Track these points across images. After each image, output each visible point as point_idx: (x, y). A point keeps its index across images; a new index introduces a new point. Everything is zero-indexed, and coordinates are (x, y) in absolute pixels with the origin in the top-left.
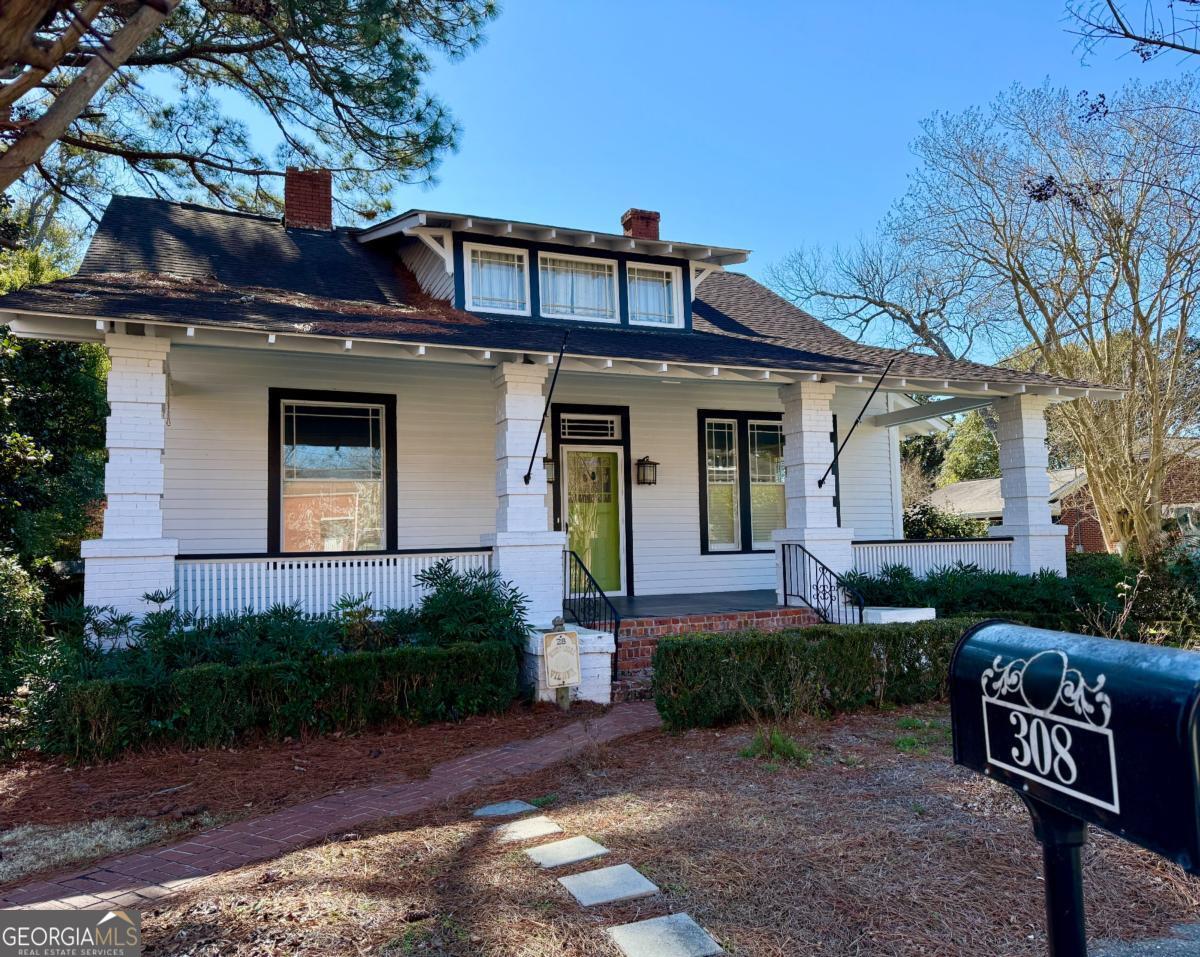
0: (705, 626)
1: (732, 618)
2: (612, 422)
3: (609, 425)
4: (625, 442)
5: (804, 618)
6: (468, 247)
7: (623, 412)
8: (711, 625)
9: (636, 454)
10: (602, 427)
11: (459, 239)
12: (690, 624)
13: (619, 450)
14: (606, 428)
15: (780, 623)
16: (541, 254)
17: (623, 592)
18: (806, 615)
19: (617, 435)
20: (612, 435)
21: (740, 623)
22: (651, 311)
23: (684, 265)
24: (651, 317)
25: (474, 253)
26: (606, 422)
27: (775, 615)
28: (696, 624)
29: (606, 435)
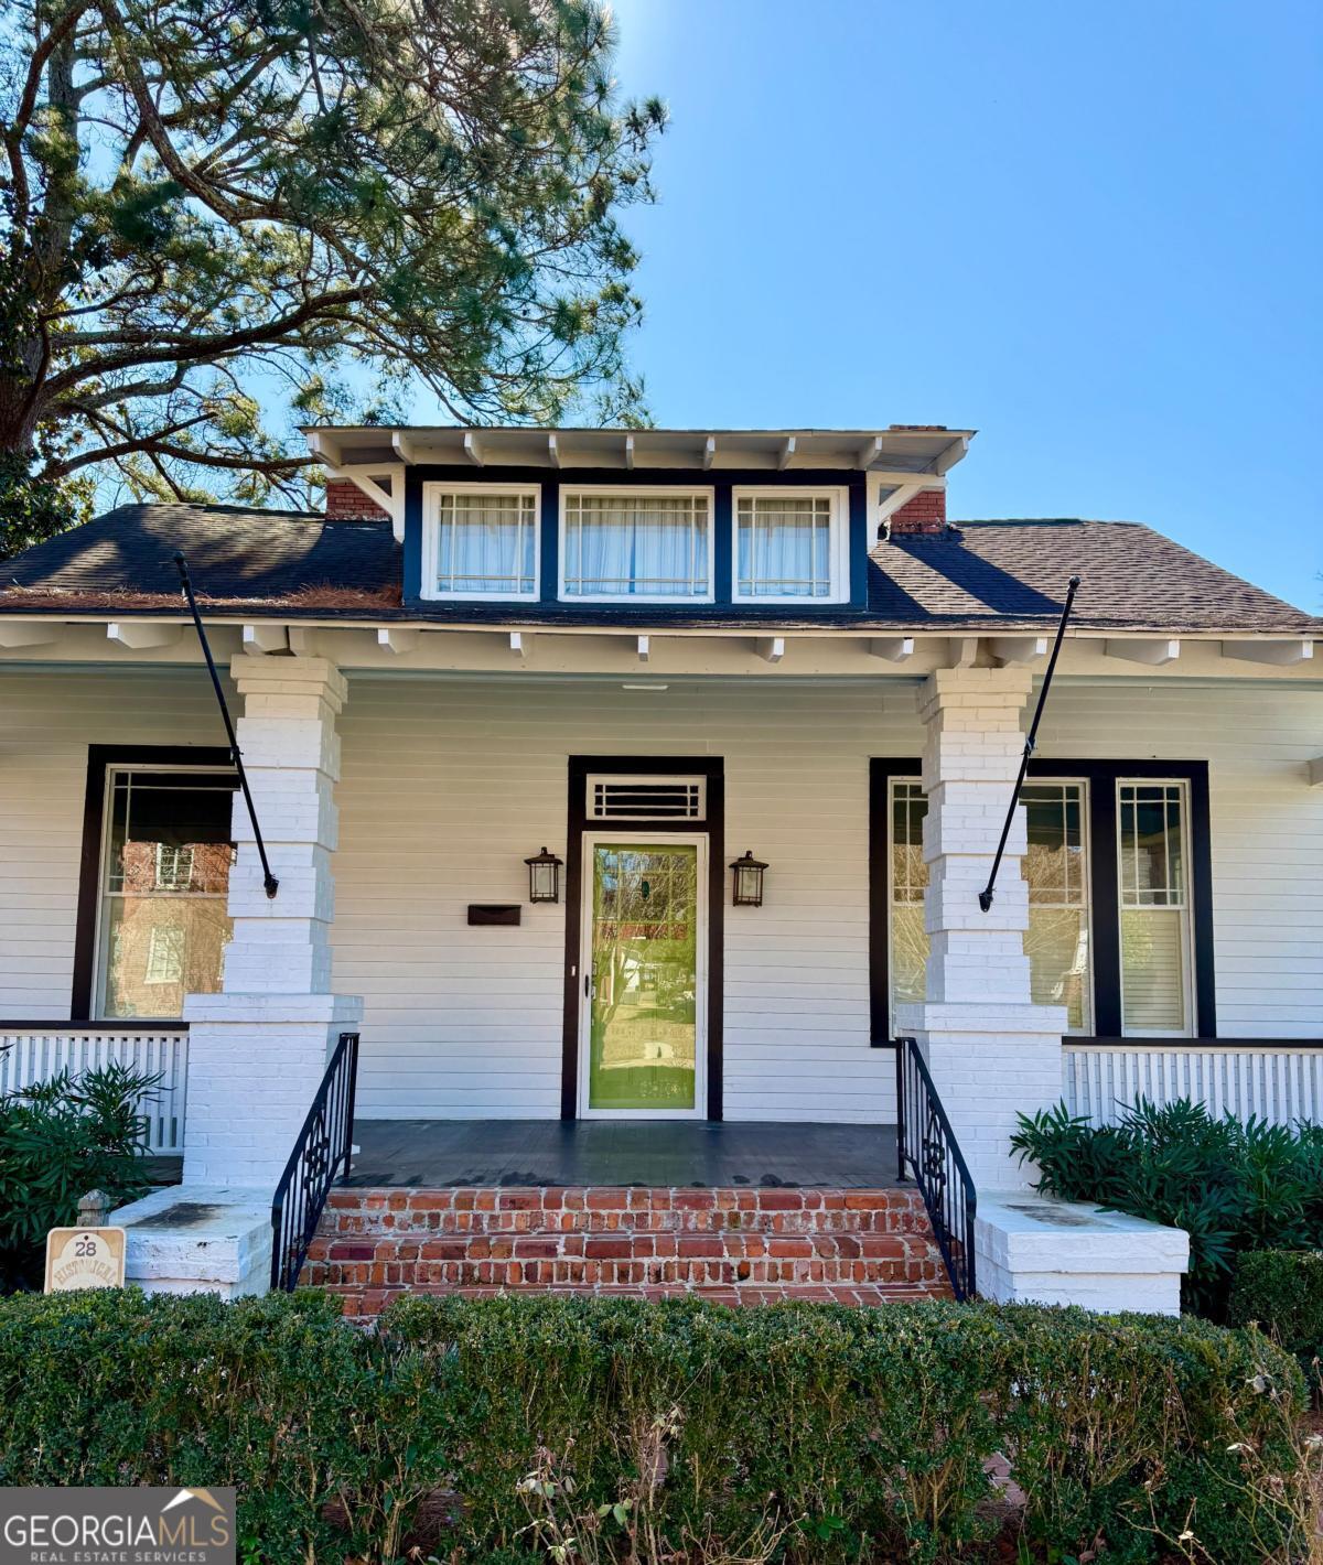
0: (627, 1218)
1: (698, 1203)
2: (694, 789)
3: (689, 795)
4: (714, 825)
5: (894, 1217)
6: (432, 492)
7: (712, 768)
8: (642, 1217)
9: (733, 851)
10: (675, 797)
11: (416, 478)
12: (587, 1210)
13: (701, 840)
14: (683, 801)
15: (828, 1226)
16: (565, 490)
17: (700, 1112)
18: (901, 1211)
19: (702, 816)
20: (694, 813)
21: (718, 1218)
22: (787, 577)
23: (855, 483)
24: (788, 588)
25: (445, 499)
26: (683, 789)
27: (814, 1204)
28: (603, 1212)
29: (683, 812)
